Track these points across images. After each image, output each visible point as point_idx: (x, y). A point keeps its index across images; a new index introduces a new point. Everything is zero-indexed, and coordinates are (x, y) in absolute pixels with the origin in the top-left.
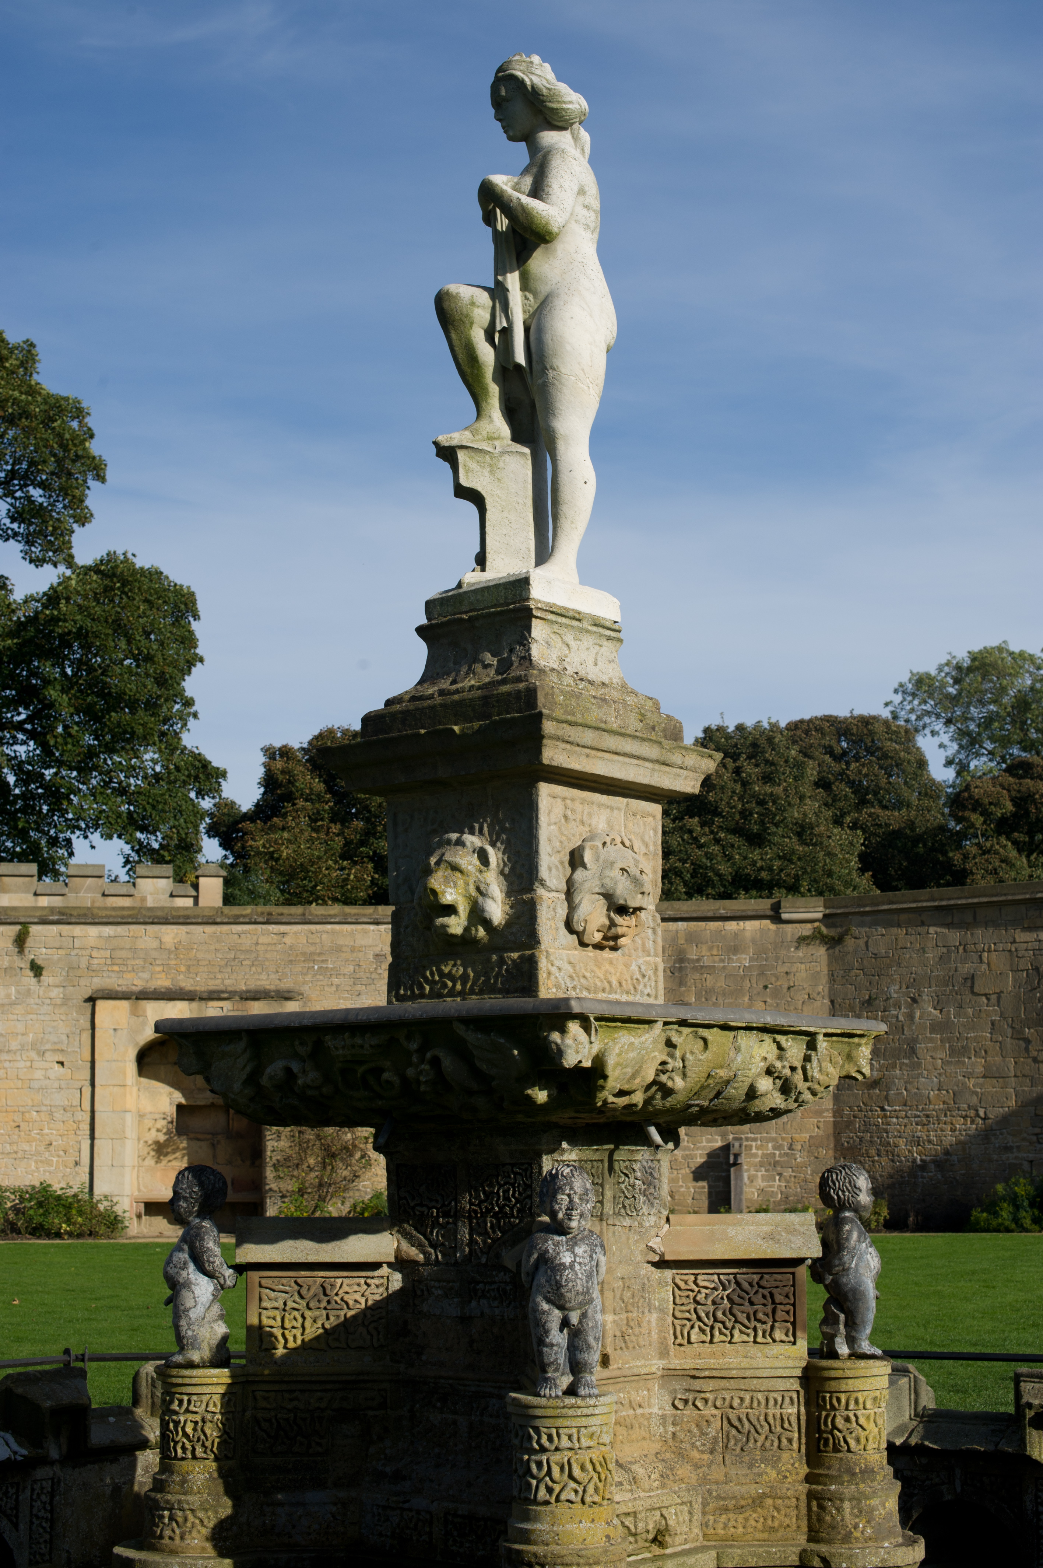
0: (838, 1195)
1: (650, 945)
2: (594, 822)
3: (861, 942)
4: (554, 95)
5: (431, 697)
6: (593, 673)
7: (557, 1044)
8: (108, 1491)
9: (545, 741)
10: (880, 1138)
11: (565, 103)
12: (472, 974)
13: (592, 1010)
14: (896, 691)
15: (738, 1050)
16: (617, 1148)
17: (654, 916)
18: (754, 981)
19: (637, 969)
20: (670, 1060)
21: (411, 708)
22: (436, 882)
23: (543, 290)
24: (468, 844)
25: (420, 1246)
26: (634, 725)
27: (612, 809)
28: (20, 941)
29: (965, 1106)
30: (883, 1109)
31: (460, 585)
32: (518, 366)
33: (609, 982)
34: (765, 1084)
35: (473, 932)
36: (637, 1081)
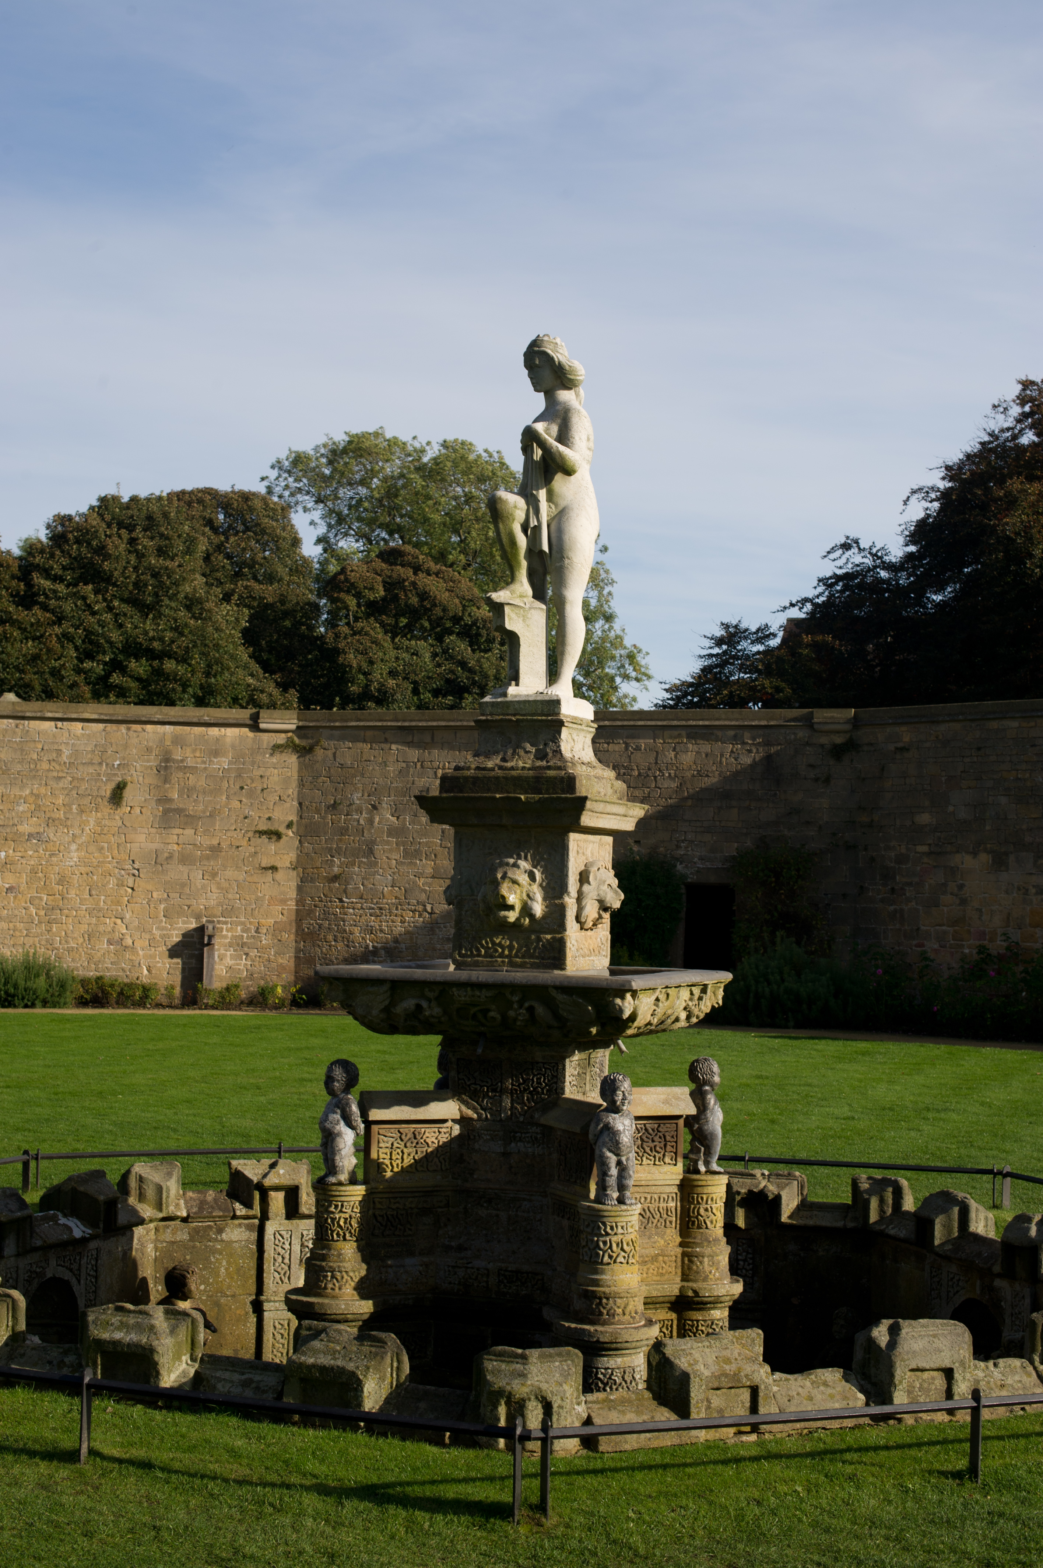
2: (587, 852)
3: (330, 753)
4: (571, 369)
5: (493, 769)
6: (583, 756)
7: (615, 1005)
8: (121, 1254)
9: (583, 812)
10: (338, 925)
11: (576, 372)
12: (516, 945)
14: (273, 467)
15: (678, 998)
18: (231, 782)
19: (600, 940)
20: (656, 1009)
21: (480, 775)
22: (504, 890)
23: (562, 504)
24: (522, 867)
25: (474, 1109)
26: (609, 791)
27: (594, 843)
29: (415, 901)
30: (341, 901)
32: (542, 552)
33: (590, 950)
34: (683, 1015)
35: (521, 921)
36: (643, 1022)
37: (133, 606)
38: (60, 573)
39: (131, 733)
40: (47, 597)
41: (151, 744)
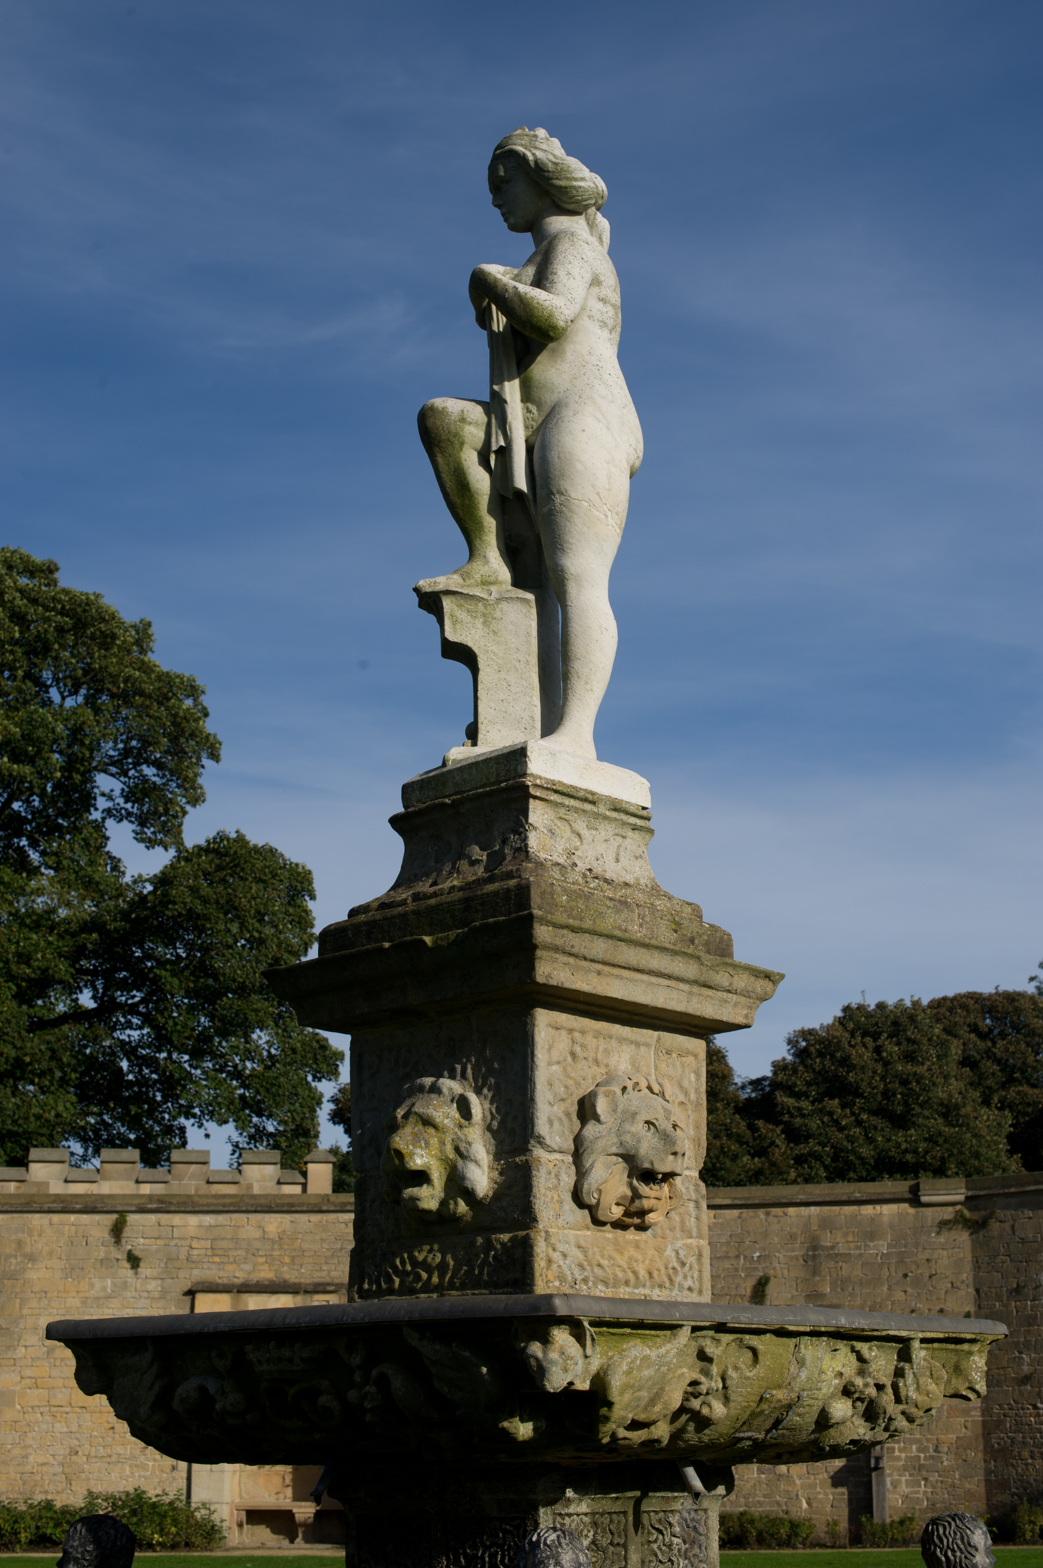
0: (946, 1556)
1: (692, 1222)
2: (613, 1061)
3: (1007, 1226)
4: (561, 170)
5: (404, 903)
6: (612, 870)
7: (537, 1359)
9: (539, 953)
10: (1033, 1438)
11: (576, 179)
12: (452, 1263)
13: (584, 1312)
15: (801, 1363)
16: (645, 1495)
17: (696, 1185)
18: (893, 1269)
19: (673, 1254)
20: (703, 1379)
21: (378, 917)
22: (401, 1141)
23: (549, 399)
24: (445, 1090)
26: (666, 936)
27: (638, 1044)
28: (117, 1231)
31: (444, 764)
32: (519, 493)
33: (635, 1273)
34: (841, 1409)
35: (452, 1207)
36: (657, 1408)
37: (883, 1117)
38: (804, 1089)
39: (771, 1218)
40: (792, 1116)
41: (794, 1230)
